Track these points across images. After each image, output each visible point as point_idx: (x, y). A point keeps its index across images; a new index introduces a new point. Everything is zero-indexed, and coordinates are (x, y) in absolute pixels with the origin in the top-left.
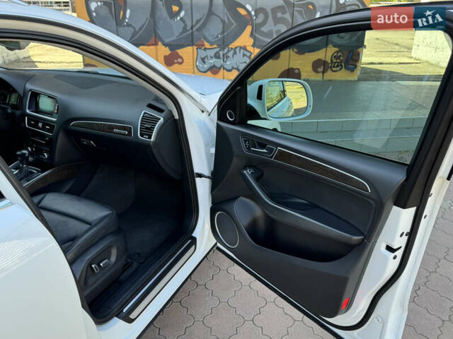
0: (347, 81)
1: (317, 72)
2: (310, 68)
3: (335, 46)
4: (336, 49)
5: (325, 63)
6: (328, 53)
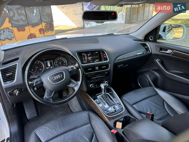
1: (41, 33)
3: (44, 22)
5: (43, 29)
6: (43, 25)
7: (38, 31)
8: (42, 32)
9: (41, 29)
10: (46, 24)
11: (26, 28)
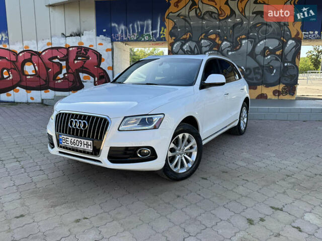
0: (290, 100)
1: (275, 96)
2: (272, 94)
3: (283, 84)
4: (284, 85)
5: (279, 91)
6: (280, 87)
7: (272, 92)
8: (277, 94)
9: (276, 90)
10: (285, 87)
11: (258, 87)
